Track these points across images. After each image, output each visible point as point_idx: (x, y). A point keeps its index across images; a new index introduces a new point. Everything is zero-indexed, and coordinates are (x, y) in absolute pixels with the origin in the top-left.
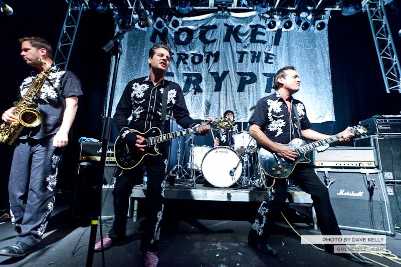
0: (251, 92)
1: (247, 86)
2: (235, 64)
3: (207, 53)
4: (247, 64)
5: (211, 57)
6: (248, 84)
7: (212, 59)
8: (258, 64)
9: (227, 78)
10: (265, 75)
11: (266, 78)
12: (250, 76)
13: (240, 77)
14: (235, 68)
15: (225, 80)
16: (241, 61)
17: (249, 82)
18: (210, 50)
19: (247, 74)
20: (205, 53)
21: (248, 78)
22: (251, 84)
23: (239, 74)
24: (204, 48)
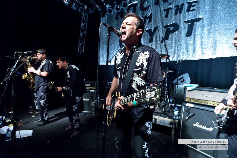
0: (174, 39)
1: (171, 35)
2: (162, 20)
3: (144, 17)
4: (171, 18)
5: (146, 19)
6: (172, 33)
7: (147, 21)
8: (180, 16)
9: (157, 32)
10: (186, 22)
11: (187, 25)
12: (173, 26)
13: (166, 29)
14: (162, 23)
15: (155, 33)
16: (167, 16)
17: (173, 31)
18: (146, 15)
19: (171, 25)
20: (143, 17)
21: (172, 28)
22: (174, 33)
23: (165, 27)
24: (143, 14)
